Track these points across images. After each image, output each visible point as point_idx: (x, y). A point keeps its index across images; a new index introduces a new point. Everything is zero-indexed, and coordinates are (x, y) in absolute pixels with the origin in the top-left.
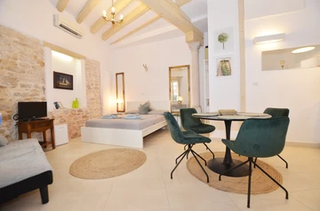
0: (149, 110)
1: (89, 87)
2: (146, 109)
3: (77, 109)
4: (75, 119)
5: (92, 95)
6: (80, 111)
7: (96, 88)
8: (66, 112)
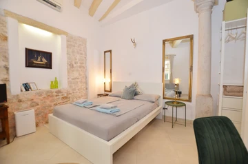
0: (136, 94)
1: (71, 66)
2: (133, 93)
3: (54, 90)
4: (51, 101)
5: (76, 74)
6: (59, 92)
7: (80, 67)
8: (40, 94)
